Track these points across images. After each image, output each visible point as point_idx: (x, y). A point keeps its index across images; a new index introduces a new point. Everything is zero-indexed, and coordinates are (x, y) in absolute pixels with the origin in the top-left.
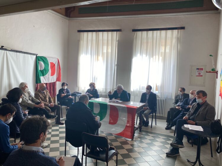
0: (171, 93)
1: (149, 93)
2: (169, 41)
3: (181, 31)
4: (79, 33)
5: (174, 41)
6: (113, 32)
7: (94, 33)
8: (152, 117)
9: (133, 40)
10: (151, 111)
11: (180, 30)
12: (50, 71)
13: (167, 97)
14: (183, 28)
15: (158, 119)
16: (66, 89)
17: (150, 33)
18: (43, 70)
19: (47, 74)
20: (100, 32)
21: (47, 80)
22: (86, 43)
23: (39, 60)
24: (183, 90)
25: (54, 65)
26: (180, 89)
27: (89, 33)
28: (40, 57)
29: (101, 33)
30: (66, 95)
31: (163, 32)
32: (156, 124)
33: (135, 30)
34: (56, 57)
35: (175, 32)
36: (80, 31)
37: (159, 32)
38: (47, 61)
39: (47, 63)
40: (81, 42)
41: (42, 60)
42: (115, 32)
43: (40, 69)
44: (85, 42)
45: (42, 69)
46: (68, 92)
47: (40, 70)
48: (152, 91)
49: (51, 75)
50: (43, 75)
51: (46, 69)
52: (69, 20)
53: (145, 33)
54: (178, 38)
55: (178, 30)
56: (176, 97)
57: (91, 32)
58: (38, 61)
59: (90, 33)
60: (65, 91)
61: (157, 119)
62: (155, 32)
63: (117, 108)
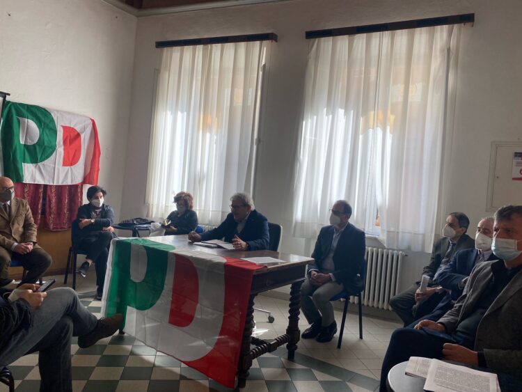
0: (424, 235)
1: (339, 225)
2: (418, 67)
3: (460, 30)
4: (159, 50)
5: (437, 63)
6: (251, 43)
7: (200, 48)
8: (343, 307)
9: (307, 61)
10: (340, 288)
11: (456, 27)
12: (60, 150)
13: (409, 248)
14: (467, 19)
15: (368, 315)
16: (103, 205)
17: (360, 39)
18: (34, 145)
19: (48, 157)
20: (214, 45)
21: (47, 178)
22: (177, 78)
23: (20, 114)
24: (461, 221)
25: (78, 135)
26: (449, 218)
27: (186, 47)
28: (28, 106)
29: (217, 48)
30: (93, 221)
31: (402, 36)
32: (361, 337)
33: (313, 35)
34: (87, 114)
35: (441, 32)
36: (162, 45)
37: (387, 34)
38: (53, 120)
39: (51, 125)
40: (164, 76)
41: (29, 116)
42: (258, 43)
43: (22, 142)
44: (174, 77)
45: (30, 143)
46: (105, 212)
47: (25, 145)
48: (351, 221)
49: (65, 164)
50: (35, 160)
51: (46, 144)
52: (137, 17)
53: (343, 41)
54: (449, 50)
55: (451, 25)
56: (437, 247)
57: (191, 47)
58: (15, 117)
59: (188, 50)
60: (98, 211)
61: (363, 317)
62: (376, 36)
63: (195, 265)
